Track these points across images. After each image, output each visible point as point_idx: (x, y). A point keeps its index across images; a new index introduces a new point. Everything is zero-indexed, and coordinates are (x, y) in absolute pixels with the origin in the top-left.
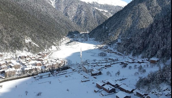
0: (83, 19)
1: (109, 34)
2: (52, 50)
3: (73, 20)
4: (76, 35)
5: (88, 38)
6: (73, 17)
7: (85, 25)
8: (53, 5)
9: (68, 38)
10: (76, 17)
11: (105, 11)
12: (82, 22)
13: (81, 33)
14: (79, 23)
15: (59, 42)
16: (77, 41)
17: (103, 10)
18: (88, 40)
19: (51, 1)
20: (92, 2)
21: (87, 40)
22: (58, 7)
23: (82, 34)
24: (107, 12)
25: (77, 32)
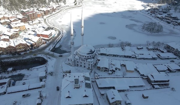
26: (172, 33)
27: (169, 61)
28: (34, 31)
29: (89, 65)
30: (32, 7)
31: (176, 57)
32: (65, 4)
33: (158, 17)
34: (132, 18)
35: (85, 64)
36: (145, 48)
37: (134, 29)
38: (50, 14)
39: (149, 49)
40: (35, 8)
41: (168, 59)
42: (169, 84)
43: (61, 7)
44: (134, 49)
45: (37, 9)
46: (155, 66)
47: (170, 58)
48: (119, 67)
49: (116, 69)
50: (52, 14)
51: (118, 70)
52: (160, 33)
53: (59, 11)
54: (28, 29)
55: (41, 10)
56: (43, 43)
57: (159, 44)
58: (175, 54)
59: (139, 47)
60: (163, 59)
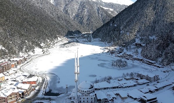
0: (86, 18)
2: (34, 54)
3: (74, 18)
4: (76, 35)
5: (92, 38)
6: (74, 15)
7: (88, 24)
9: (66, 38)
10: (77, 16)
11: (110, 9)
12: (85, 21)
13: (83, 33)
14: (81, 22)
15: (51, 43)
16: (77, 42)
17: (108, 9)
18: (92, 40)
21: (90, 41)
22: (57, 4)
23: (85, 34)
24: (113, 10)
25: (79, 32)
26: (134, 66)
27: (145, 85)
28: (14, 81)
29: (92, 99)
30: (3, 58)
31: (148, 81)
32: (34, 53)
33: (118, 56)
34: (99, 59)
35: (87, 99)
36: (123, 79)
37: (105, 67)
38: (23, 63)
39: (127, 79)
40: (6, 59)
41: (144, 84)
42: (157, 101)
43: (31, 56)
44: (116, 81)
45: (9, 60)
46: (140, 90)
47: (145, 83)
48: (115, 96)
49: (113, 98)
50: (25, 63)
51: (115, 99)
52: (126, 67)
53: (30, 60)
54: (7, 79)
55: (13, 61)
56: (33, 90)
57: (132, 74)
58: (147, 79)
59: (119, 79)
60: (141, 84)
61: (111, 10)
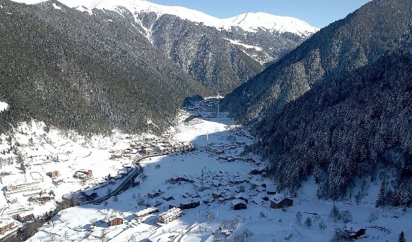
0: (210, 70)
1: (248, 109)
3: (191, 70)
5: (219, 111)
6: (190, 62)
7: (215, 82)
8: (148, 36)
9: (185, 111)
10: (196, 65)
11: (256, 48)
12: (208, 76)
13: (206, 98)
14: (202, 78)
16: (200, 116)
17: (253, 47)
18: (218, 115)
19: (145, 29)
20: (230, 28)
21: (215, 116)
22: (160, 42)
24: (261, 50)
25: (199, 98)
61: (258, 49)
